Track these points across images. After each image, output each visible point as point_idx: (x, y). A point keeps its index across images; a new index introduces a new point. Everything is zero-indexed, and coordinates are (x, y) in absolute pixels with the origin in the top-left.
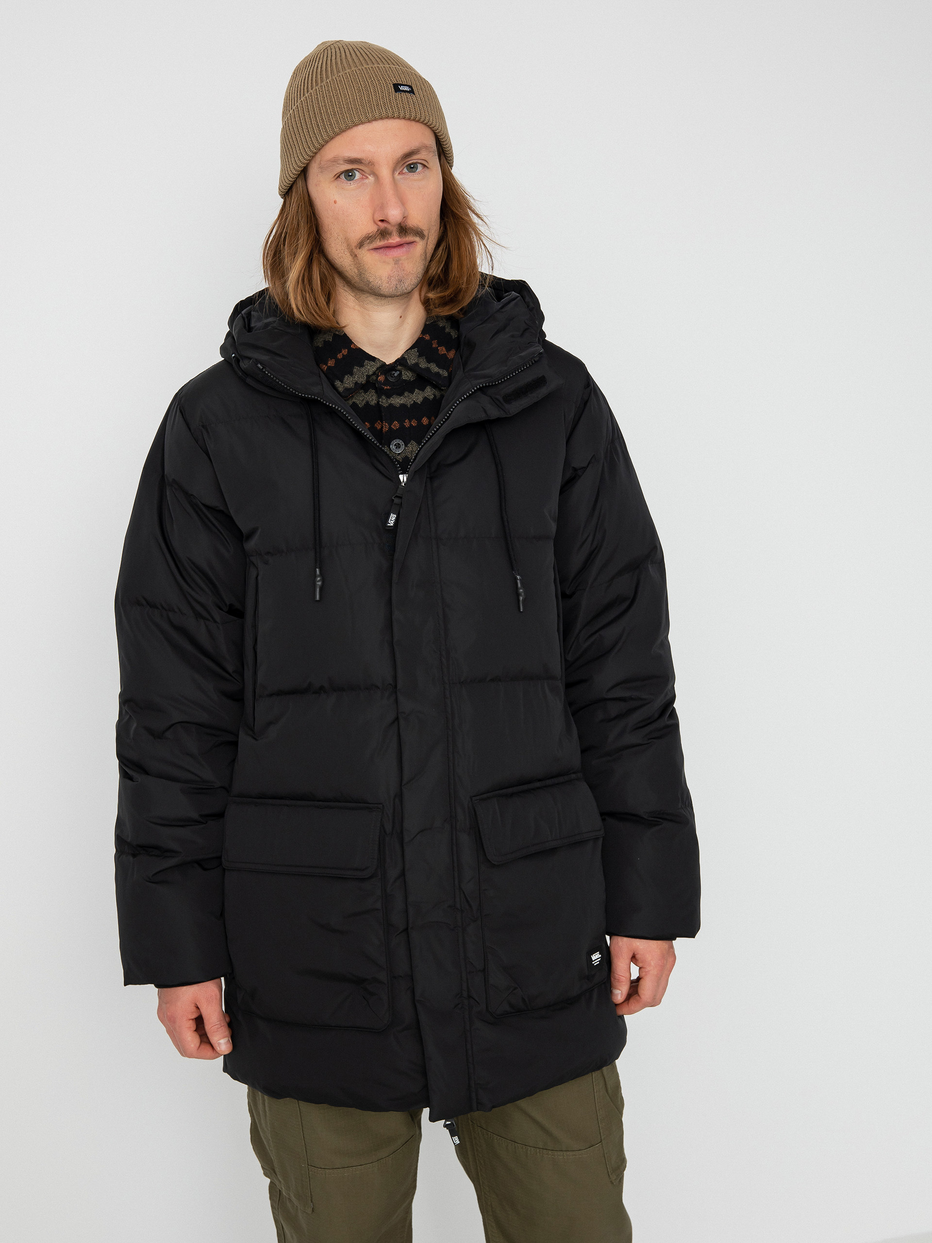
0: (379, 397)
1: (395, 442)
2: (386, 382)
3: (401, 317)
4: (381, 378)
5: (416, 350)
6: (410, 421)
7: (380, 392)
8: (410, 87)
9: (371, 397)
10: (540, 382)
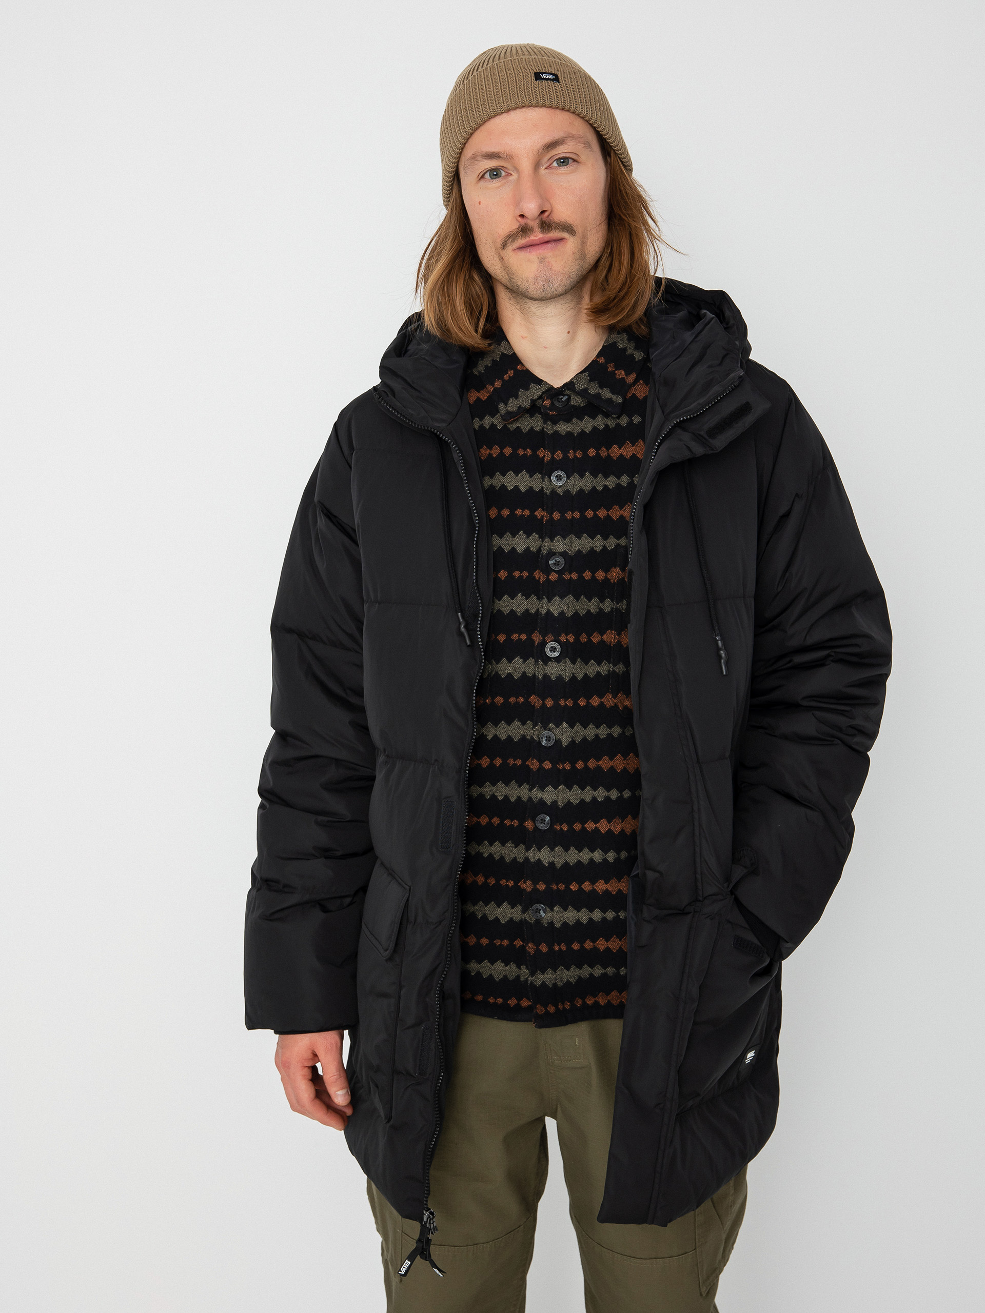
0: (545, 423)
1: (557, 473)
2: (552, 406)
3: (569, 332)
4: (547, 403)
5: (587, 374)
6: (575, 452)
7: (546, 418)
8: (554, 75)
9: (536, 423)
10: (745, 409)
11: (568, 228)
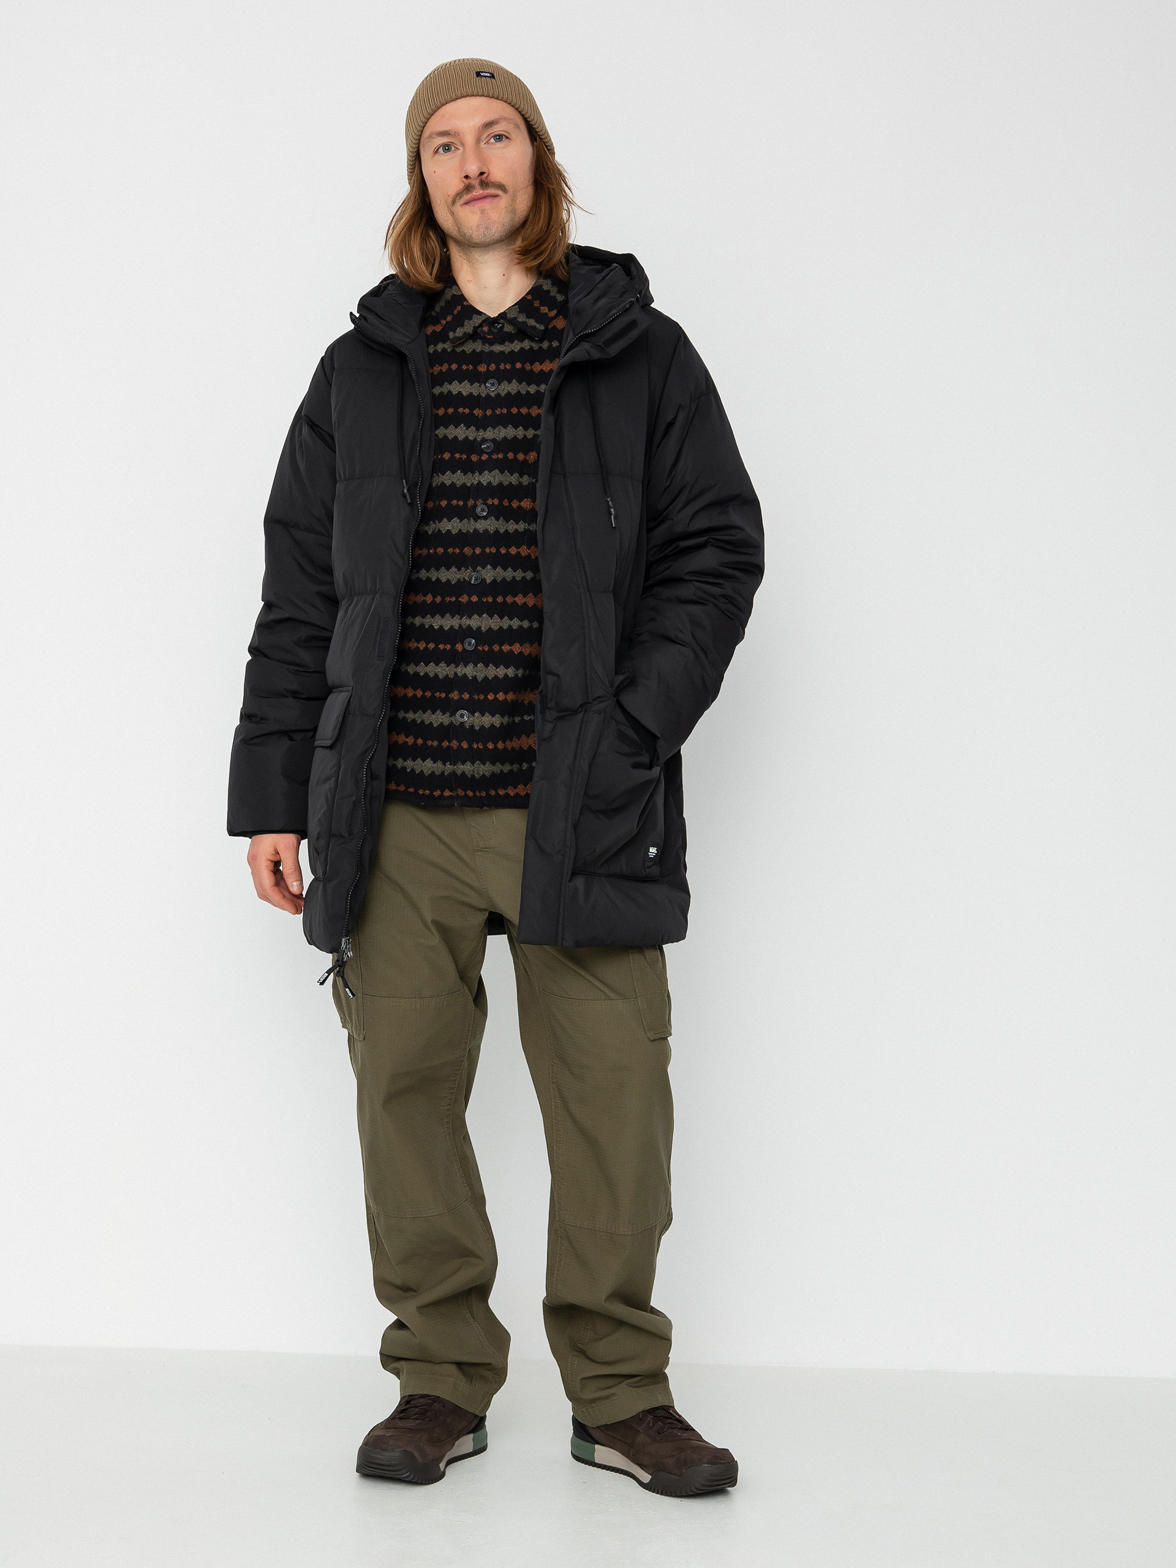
0: (484, 344)
1: (491, 381)
2: (490, 332)
3: (504, 275)
4: (486, 329)
5: (517, 307)
6: (505, 365)
7: (485, 341)
8: (490, 73)
9: (478, 346)
10: (633, 324)
11: (502, 187)
